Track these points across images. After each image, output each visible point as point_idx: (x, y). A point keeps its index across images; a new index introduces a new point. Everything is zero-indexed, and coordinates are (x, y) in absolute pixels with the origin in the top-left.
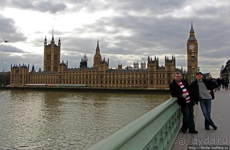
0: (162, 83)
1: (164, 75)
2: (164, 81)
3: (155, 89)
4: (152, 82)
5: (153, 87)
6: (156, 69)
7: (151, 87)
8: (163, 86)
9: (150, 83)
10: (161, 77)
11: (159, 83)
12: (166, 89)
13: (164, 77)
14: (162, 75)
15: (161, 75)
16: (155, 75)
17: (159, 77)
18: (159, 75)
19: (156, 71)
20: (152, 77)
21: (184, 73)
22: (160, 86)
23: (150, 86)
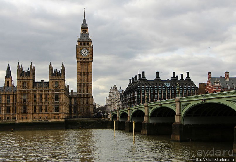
0: (43, 111)
1: (46, 96)
2: (46, 108)
3: (30, 121)
4: (24, 110)
5: (27, 118)
6: (33, 87)
7: (22, 118)
8: (46, 115)
9: (21, 111)
10: (41, 100)
11: (37, 111)
12: (50, 121)
13: (47, 100)
14: (43, 96)
15: (41, 96)
16: (31, 97)
17: (38, 100)
18: (38, 97)
19: (33, 90)
20: (25, 100)
21: (72, 94)
22: (40, 115)
23: (21, 116)
